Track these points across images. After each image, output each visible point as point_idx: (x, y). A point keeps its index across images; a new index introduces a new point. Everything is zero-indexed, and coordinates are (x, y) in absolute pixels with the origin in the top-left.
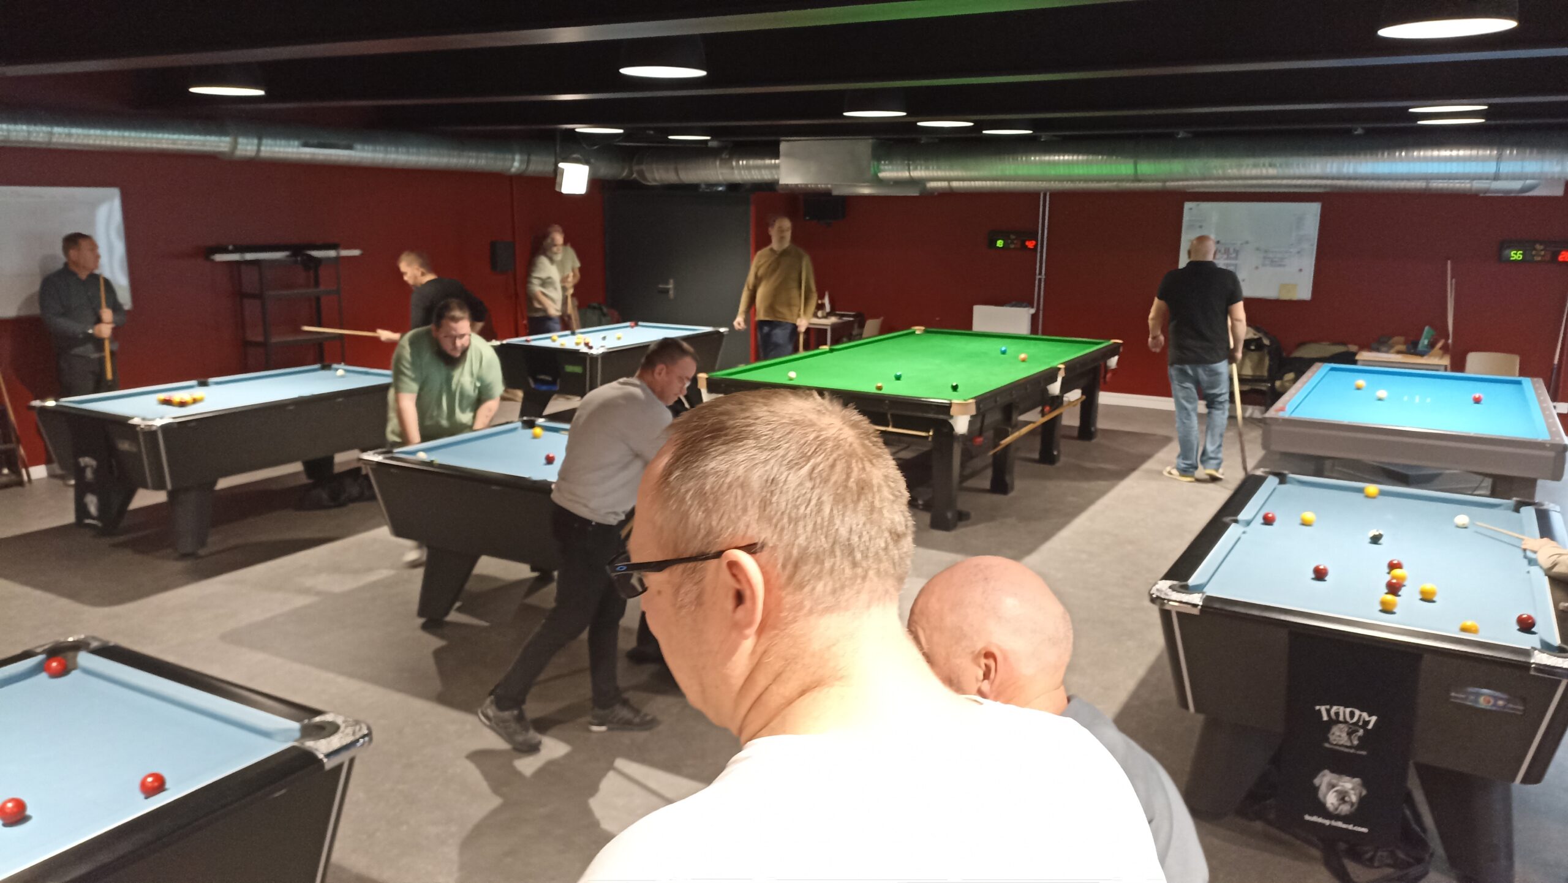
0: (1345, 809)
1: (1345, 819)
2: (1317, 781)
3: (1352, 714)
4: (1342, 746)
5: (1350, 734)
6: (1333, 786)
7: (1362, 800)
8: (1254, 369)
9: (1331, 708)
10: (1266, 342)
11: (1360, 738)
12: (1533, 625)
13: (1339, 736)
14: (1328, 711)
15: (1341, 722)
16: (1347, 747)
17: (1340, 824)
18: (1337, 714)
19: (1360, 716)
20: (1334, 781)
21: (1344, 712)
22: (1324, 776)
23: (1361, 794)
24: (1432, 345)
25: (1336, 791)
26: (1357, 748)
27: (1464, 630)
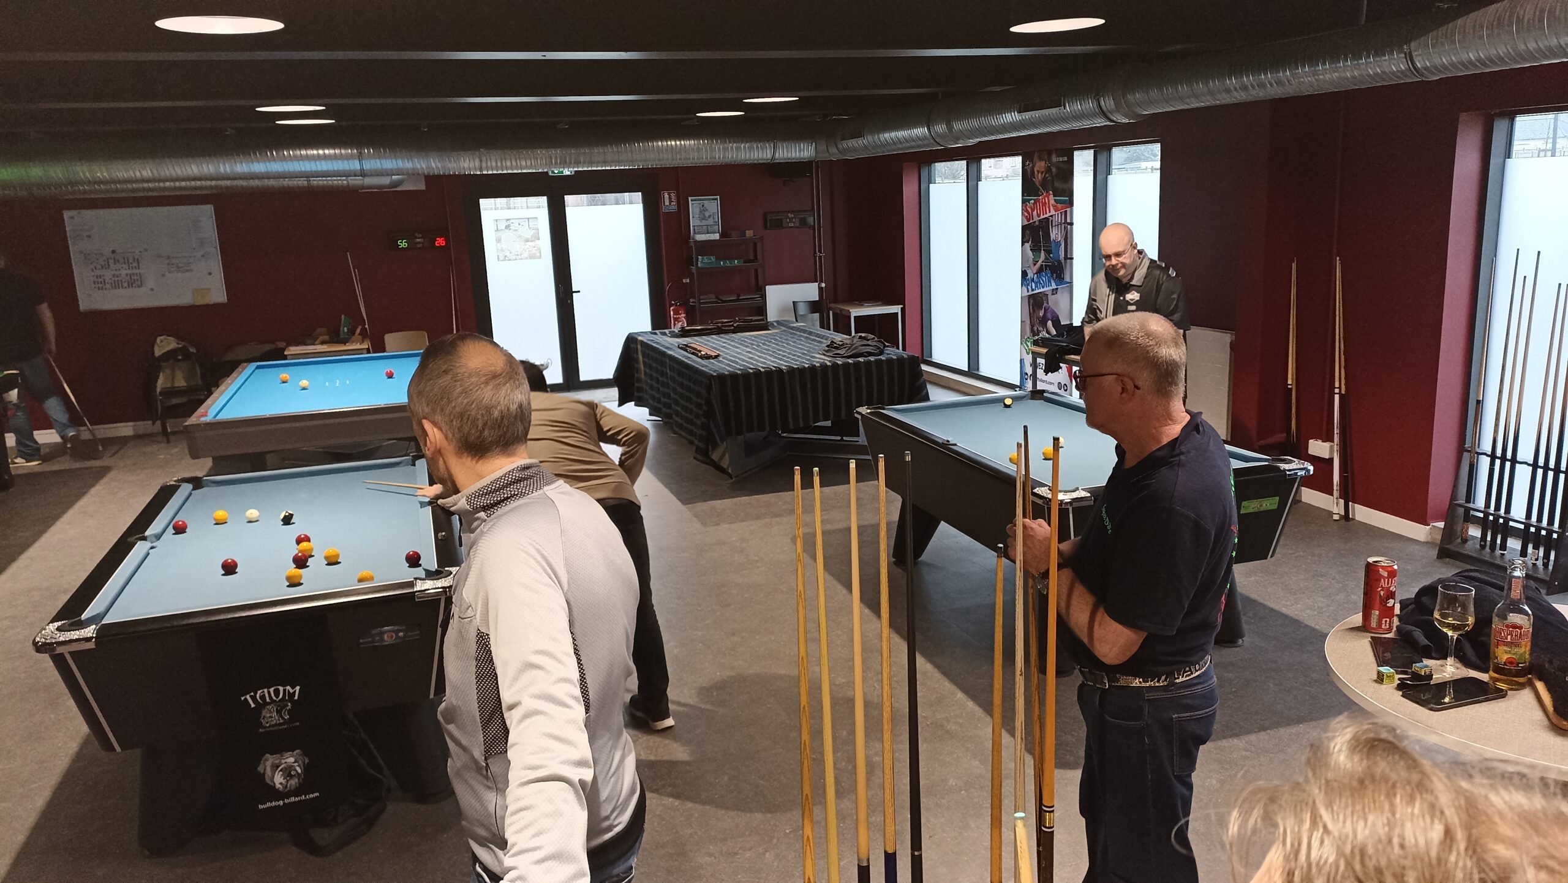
0: (294, 782)
1: (296, 792)
2: (260, 769)
3: (277, 692)
4: (276, 725)
5: (279, 712)
6: (278, 767)
7: (306, 768)
8: (187, 378)
9: (256, 693)
10: (192, 350)
11: (290, 712)
12: (419, 557)
13: (271, 717)
14: (254, 698)
15: (269, 704)
16: (280, 724)
17: (293, 799)
18: (263, 697)
19: (284, 690)
20: (277, 762)
21: (268, 692)
22: (267, 760)
23: (304, 763)
24: (352, 332)
25: (281, 770)
26: (291, 720)
27: (360, 581)
